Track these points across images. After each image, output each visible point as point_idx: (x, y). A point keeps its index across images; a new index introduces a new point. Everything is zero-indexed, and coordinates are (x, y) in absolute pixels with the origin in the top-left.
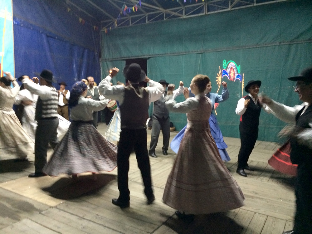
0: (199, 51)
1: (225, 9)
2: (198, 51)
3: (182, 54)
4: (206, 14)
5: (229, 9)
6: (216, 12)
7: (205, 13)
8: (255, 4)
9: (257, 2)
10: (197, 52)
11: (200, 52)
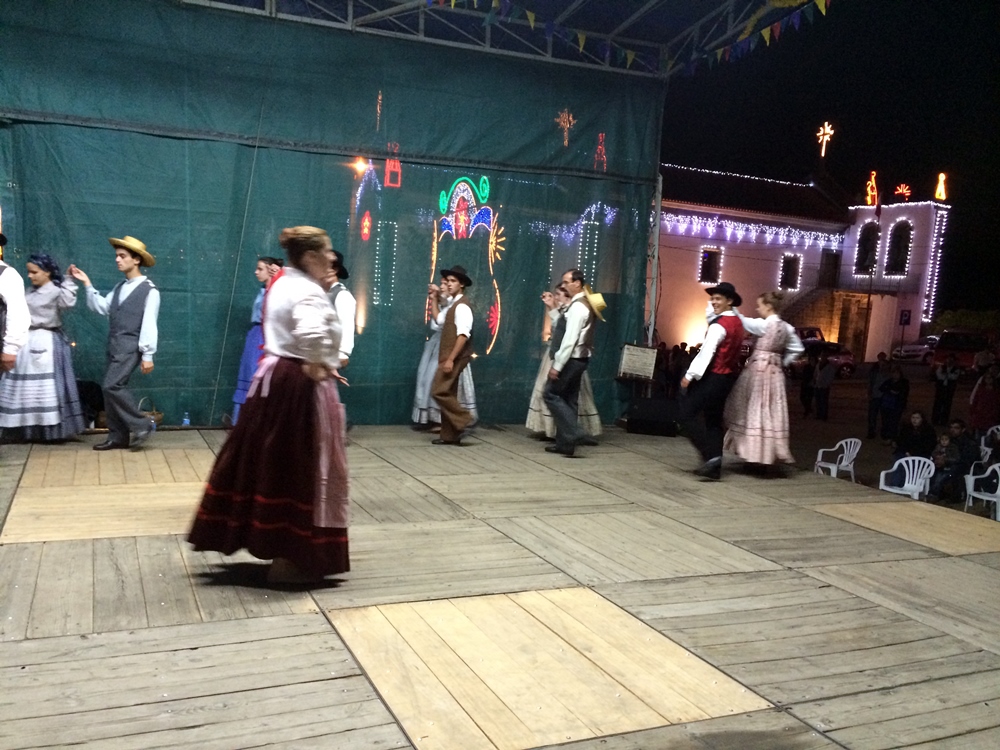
0: (247, 139)
1: (336, 20)
2: (240, 137)
3: (179, 135)
4: (274, 15)
5: (348, 26)
6: (307, 20)
7: (271, 13)
8: (421, 37)
9: (427, 34)
10: (239, 141)
11: (250, 142)
